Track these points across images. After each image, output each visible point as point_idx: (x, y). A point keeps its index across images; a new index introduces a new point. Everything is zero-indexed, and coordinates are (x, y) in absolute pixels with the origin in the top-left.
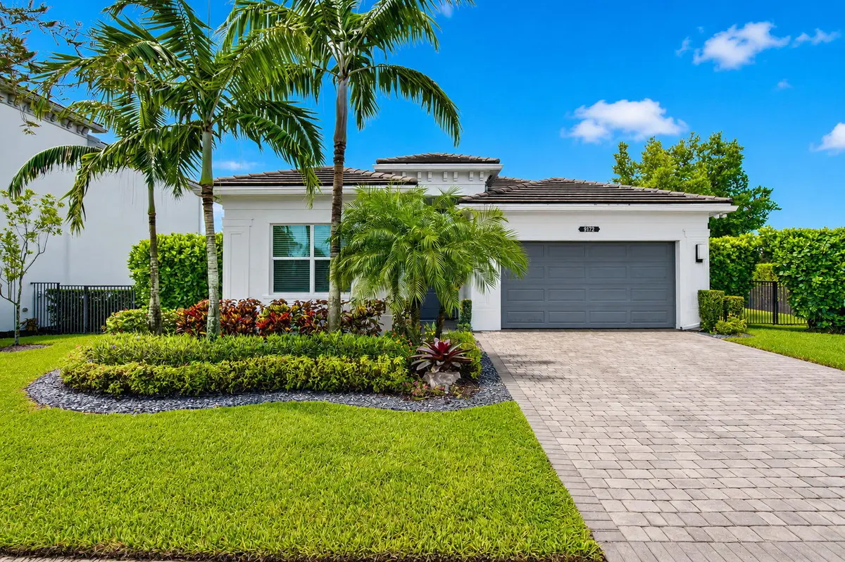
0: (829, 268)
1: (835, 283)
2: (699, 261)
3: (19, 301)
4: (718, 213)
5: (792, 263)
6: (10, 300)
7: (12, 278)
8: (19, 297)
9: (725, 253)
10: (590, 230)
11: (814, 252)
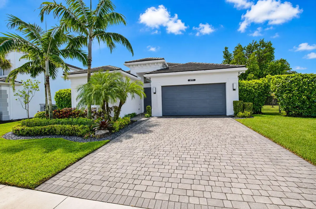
0: (290, 90)
1: (292, 96)
2: (234, 90)
3: (28, 109)
4: (241, 71)
5: (276, 89)
6: (26, 109)
7: (26, 103)
8: (28, 108)
9: (252, 86)
10: (192, 80)
11: (284, 84)
